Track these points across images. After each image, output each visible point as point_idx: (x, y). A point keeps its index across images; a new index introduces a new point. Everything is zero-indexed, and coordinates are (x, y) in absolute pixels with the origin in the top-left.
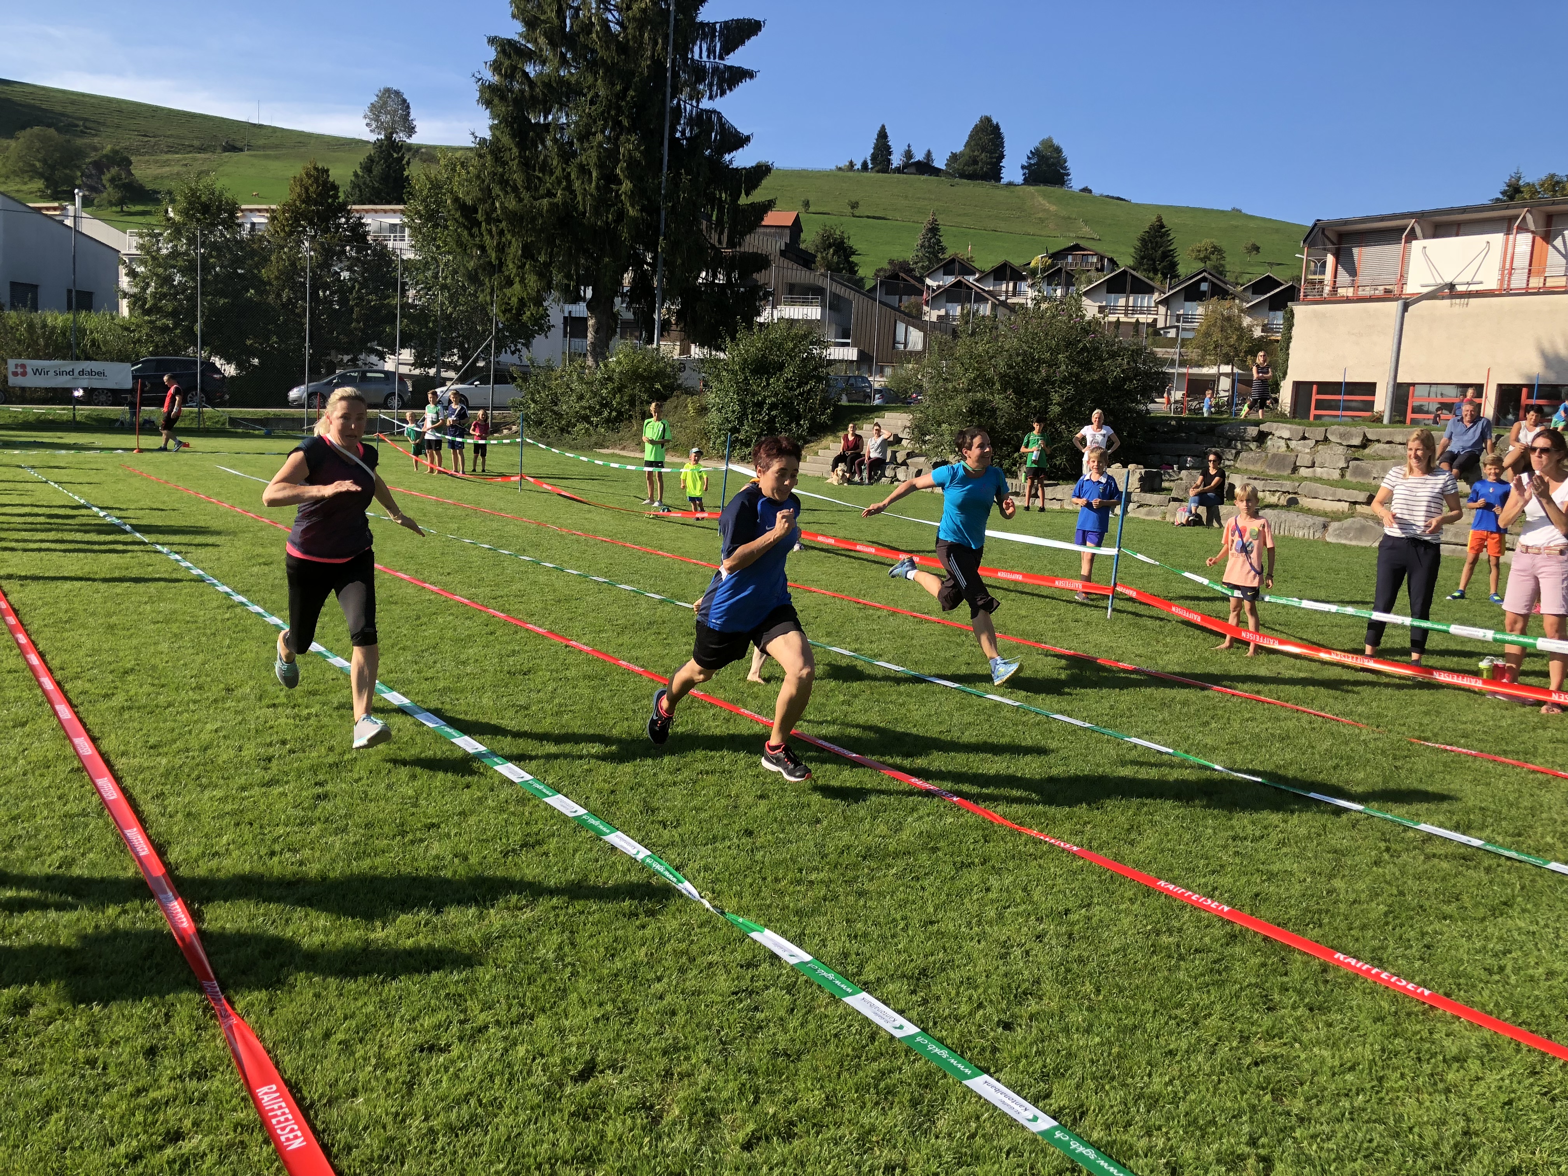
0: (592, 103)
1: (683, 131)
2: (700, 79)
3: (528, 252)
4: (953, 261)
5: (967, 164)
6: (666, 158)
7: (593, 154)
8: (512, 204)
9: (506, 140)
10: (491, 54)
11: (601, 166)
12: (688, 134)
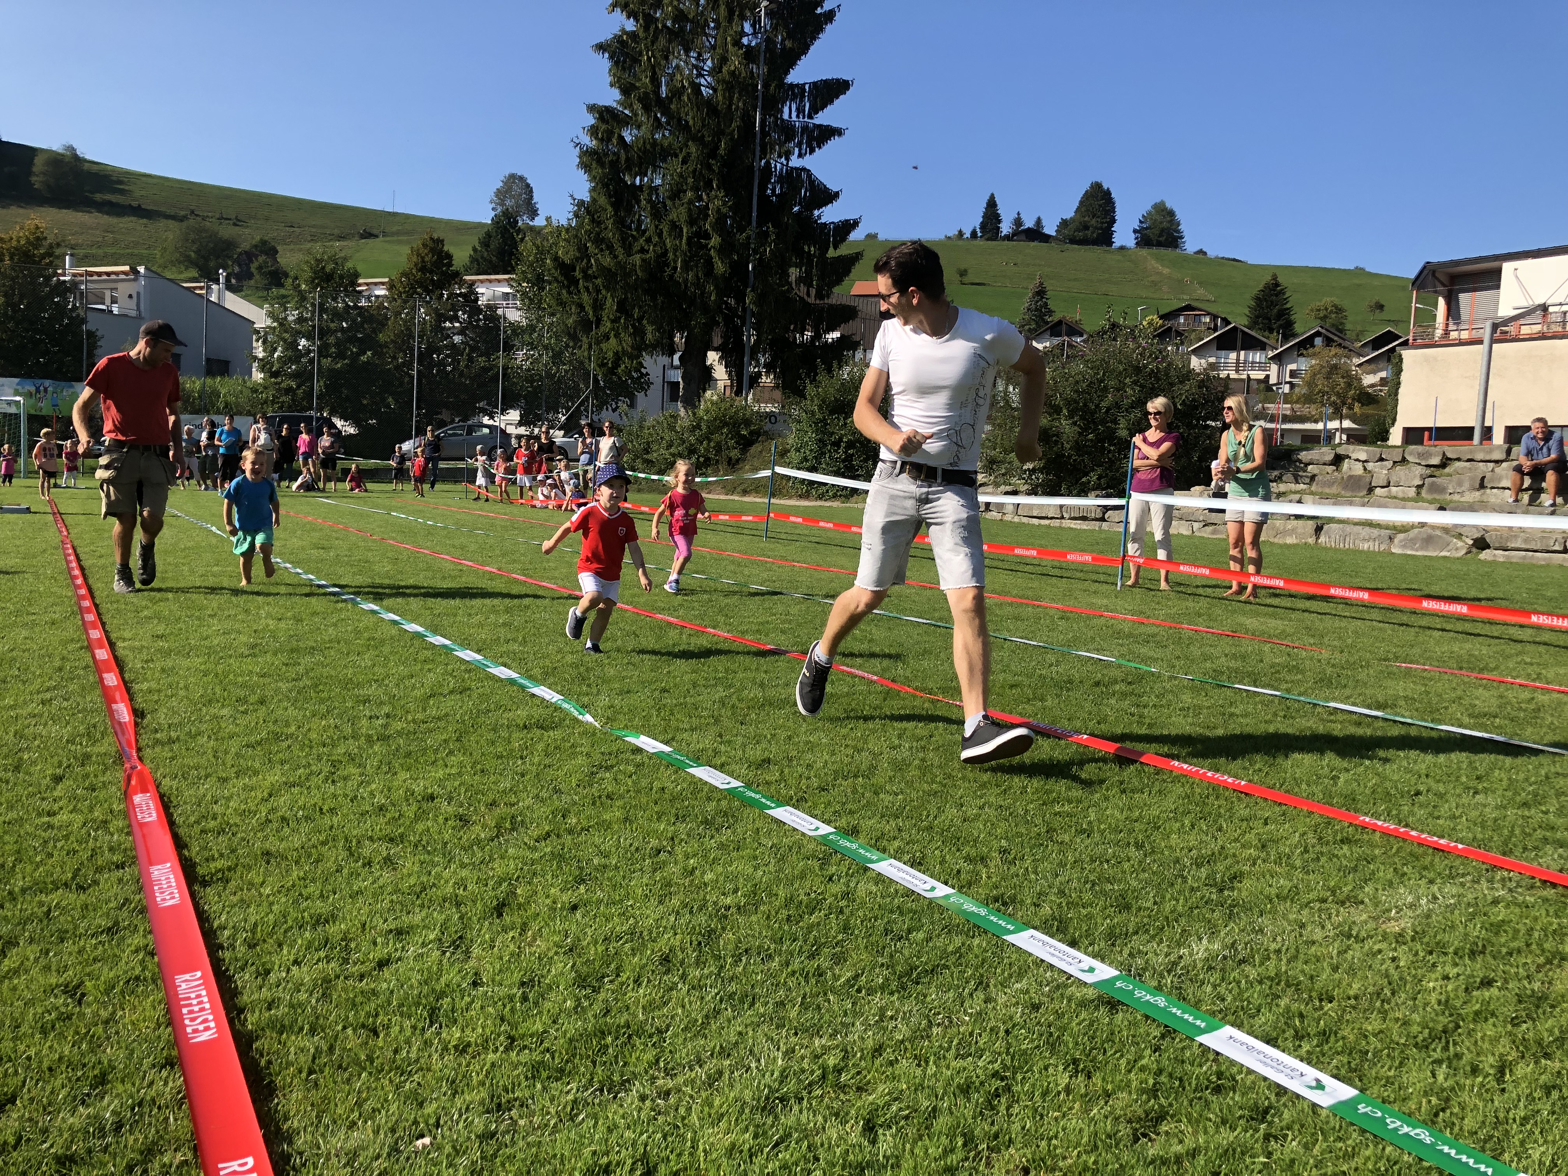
0: (684, 162)
1: (774, 189)
2: (790, 138)
3: (623, 308)
4: (1060, 323)
5: (1078, 230)
6: (754, 214)
7: (683, 210)
8: (607, 261)
9: (603, 200)
10: (590, 120)
11: (691, 222)
12: (778, 191)
